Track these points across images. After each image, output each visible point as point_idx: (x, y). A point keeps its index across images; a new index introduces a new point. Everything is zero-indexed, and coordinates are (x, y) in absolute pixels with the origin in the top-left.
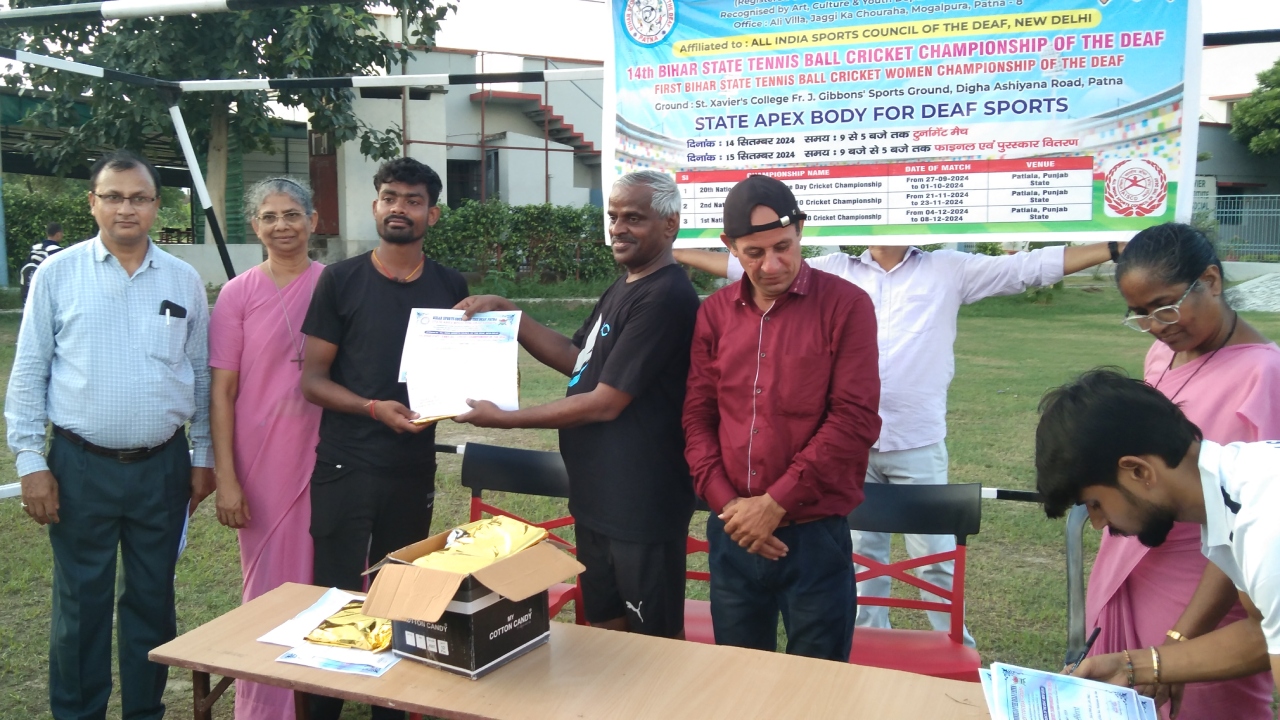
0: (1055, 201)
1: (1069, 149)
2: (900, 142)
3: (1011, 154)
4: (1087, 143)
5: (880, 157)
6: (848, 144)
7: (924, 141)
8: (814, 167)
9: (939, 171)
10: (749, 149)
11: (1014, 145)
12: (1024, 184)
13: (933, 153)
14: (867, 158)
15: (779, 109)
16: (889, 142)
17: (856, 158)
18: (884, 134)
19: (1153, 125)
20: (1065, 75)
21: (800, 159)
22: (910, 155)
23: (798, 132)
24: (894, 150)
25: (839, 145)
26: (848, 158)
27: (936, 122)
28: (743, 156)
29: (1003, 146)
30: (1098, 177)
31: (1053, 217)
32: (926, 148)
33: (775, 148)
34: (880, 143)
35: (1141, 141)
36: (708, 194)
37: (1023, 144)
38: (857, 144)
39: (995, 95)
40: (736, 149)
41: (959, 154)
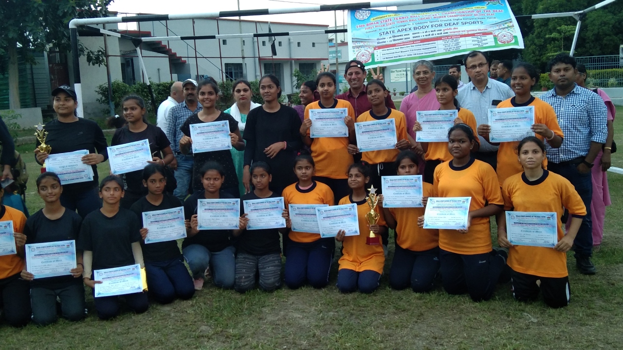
0: (484, 42)
1: (485, 31)
2: (440, 32)
3: (470, 33)
4: (490, 30)
5: (434, 36)
6: (425, 34)
7: (446, 31)
8: (416, 41)
9: (451, 38)
10: (396, 38)
11: (471, 31)
12: (475, 39)
13: (449, 34)
14: (431, 36)
15: (404, 28)
16: (436, 32)
17: (428, 37)
18: (435, 31)
19: (506, 26)
20: (481, 17)
21: (412, 39)
22: (443, 35)
23: (411, 33)
24: (438, 34)
25: (422, 34)
26: (425, 37)
27: (448, 27)
28: (395, 40)
29: (468, 31)
30: (495, 36)
31: (484, 46)
32: (447, 33)
33: (404, 37)
34: (434, 33)
35: (504, 28)
36: (384, 51)
37: (473, 30)
38: (428, 34)
39: (464, 21)
40: (392, 39)
41: (455, 33)
